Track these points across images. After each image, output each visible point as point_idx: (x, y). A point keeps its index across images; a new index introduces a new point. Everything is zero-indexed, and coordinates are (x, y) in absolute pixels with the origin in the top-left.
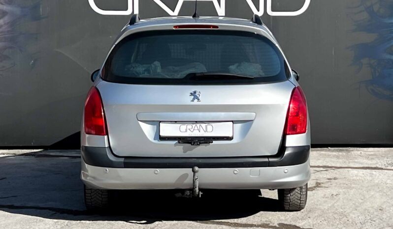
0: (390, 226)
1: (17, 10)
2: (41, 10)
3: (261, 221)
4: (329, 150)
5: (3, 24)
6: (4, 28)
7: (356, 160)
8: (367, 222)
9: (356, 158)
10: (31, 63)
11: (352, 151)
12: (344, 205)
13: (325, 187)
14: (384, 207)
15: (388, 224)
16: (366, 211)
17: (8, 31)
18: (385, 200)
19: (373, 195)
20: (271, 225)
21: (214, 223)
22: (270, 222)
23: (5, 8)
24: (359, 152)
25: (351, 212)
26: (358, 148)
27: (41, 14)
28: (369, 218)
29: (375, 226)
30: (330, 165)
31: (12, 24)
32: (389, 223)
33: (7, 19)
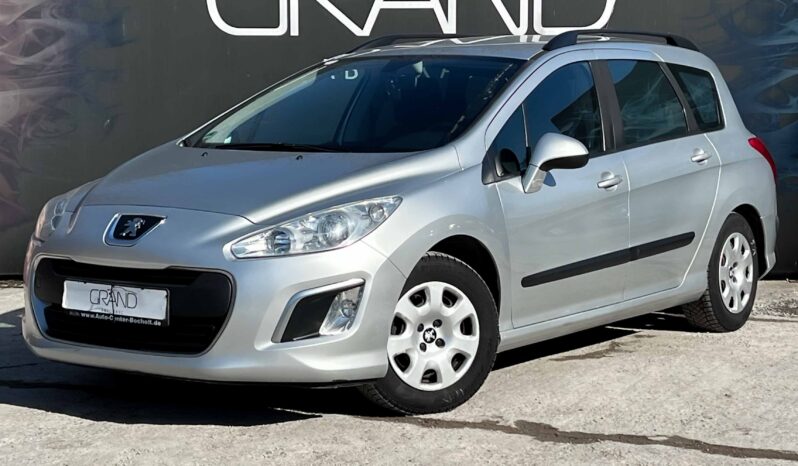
0: (739, 429)
1: (81, 29)
2: (124, 26)
5: (56, 53)
8: (695, 420)
10: (106, 124)
12: (656, 386)
13: (627, 352)
14: (735, 390)
15: (737, 425)
16: (698, 398)
17: (64, 67)
18: (740, 378)
20: (501, 423)
22: (501, 418)
23: (60, 23)
25: (666, 400)
27: (124, 34)
28: (700, 413)
29: (710, 427)
31: (72, 53)
32: (739, 422)
33: (62, 44)
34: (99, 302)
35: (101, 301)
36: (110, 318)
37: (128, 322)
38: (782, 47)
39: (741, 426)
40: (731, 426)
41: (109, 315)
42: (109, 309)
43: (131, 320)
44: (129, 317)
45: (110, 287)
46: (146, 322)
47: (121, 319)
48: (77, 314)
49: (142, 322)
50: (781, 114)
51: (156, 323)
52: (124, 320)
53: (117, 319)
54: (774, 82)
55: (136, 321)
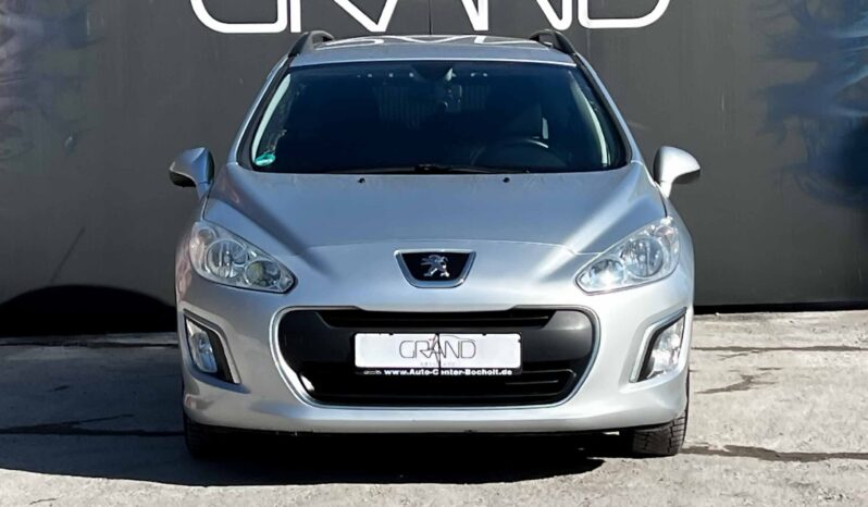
1: (35, 26)
2: (88, 23)
4: (720, 318)
5: (5, 56)
6: (9, 66)
7: (791, 335)
9: (788, 332)
10: (67, 143)
11: (771, 318)
13: (766, 383)
17: (16, 73)
20: (711, 449)
22: (707, 444)
23: (9, 21)
24: (787, 321)
26: (780, 314)
27: (88, 33)
30: (744, 346)
31: (25, 56)
33: (13, 45)
34: (415, 355)
35: (419, 353)
36: (435, 372)
37: (463, 376)
38: (862, 40)
41: (431, 369)
42: (432, 362)
43: (468, 373)
44: (463, 369)
45: (432, 336)
46: (490, 373)
47: (451, 373)
48: (378, 372)
49: (484, 372)
51: (504, 373)
52: (456, 373)
53: (443, 373)
54: (855, 80)
55: (474, 373)
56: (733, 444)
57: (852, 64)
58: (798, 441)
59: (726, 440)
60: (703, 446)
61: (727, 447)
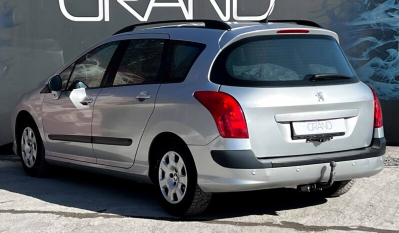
0: (388, 222)
2: (14, 16)
3: (263, 219)
8: (364, 217)
10: (4, 70)
12: (335, 202)
14: (373, 202)
15: (385, 220)
16: (359, 207)
18: (371, 196)
19: (357, 192)
20: (274, 223)
21: (219, 223)
22: (273, 220)
25: (344, 208)
27: (14, 21)
28: (364, 214)
29: (374, 221)
32: (385, 218)
38: (359, 26)
39: (388, 220)
40: (383, 221)
50: (358, 61)
54: (355, 44)
56: (285, 220)
57: (354, 37)
58: (316, 219)
59: (282, 218)
60: (271, 221)
61: (282, 222)
